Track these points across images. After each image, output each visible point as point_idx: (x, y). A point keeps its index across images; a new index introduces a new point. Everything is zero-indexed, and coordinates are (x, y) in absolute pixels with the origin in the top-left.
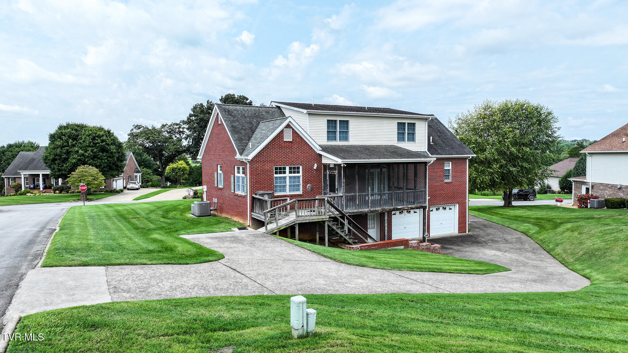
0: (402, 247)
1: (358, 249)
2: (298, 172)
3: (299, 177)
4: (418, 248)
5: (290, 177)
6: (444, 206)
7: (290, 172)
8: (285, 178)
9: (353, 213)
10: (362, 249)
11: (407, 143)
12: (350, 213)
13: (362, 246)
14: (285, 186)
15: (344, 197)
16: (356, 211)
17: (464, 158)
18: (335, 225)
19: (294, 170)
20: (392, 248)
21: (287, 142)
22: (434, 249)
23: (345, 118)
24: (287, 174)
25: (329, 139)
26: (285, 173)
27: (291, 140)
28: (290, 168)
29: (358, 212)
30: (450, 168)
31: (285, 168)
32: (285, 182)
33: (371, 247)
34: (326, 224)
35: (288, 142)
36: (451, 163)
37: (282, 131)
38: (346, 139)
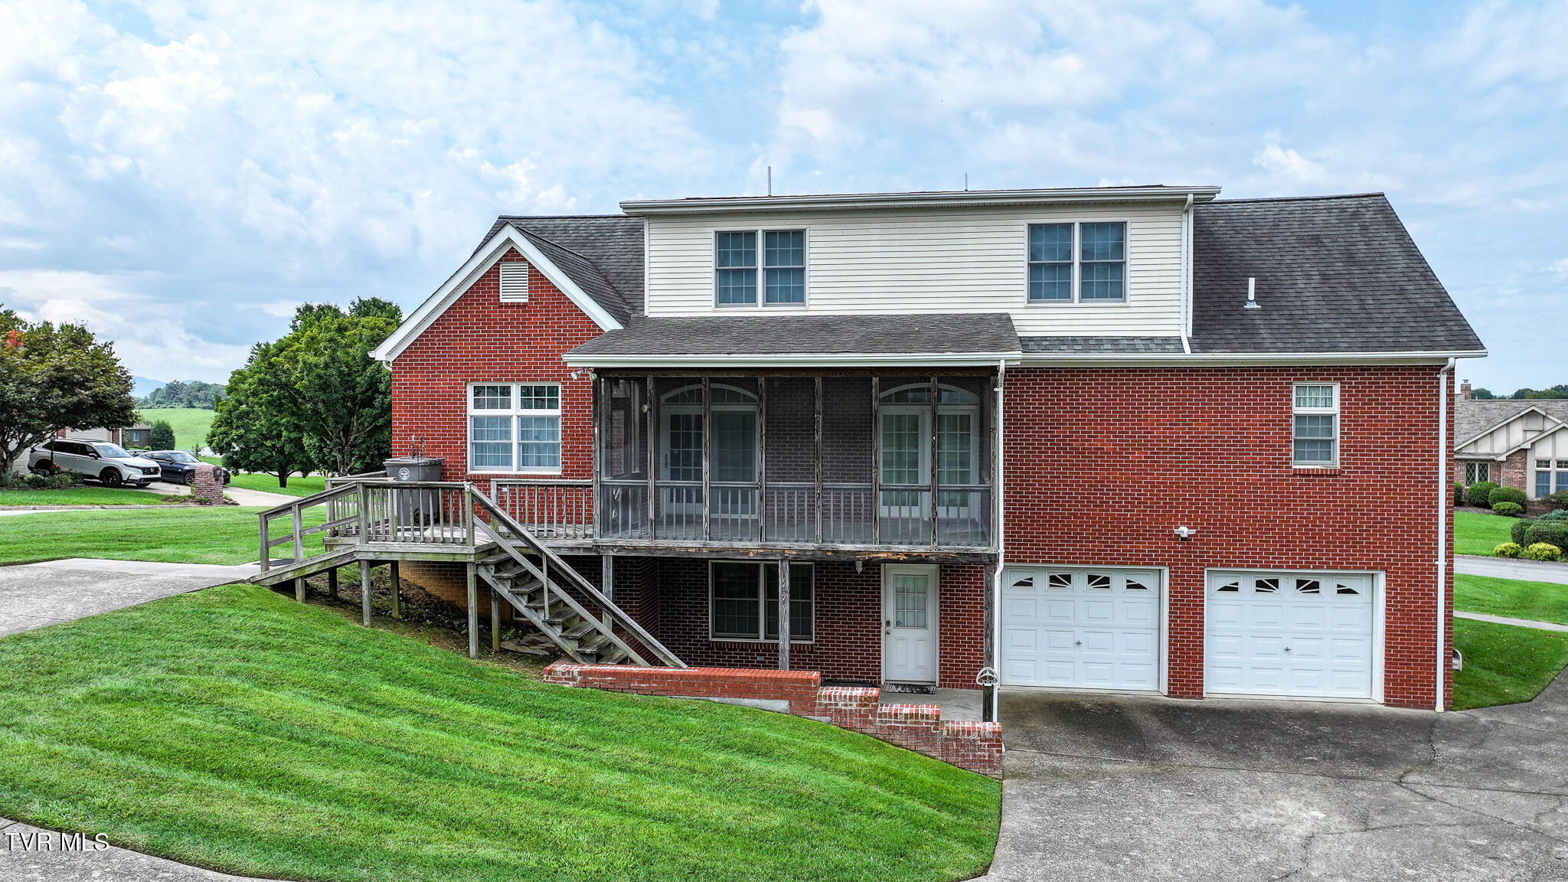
0: (782, 705)
1: (573, 679)
2: (552, 404)
3: (552, 420)
4: (866, 722)
5: (525, 421)
6: (1309, 574)
7: (526, 404)
8: (507, 420)
9: (635, 549)
10: (592, 682)
11: (1076, 303)
12: (622, 548)
13: (590, 673)
14: (508, 448)
15: (596, 488)
16: (645, 543)
17: (1423, 368)
18: (508, 584)
19: (534, 396)
20: (728, 700)
21: (507, 305)
22: (957, 740)
23: (790, 222)
24: (515, 410)
25: (724, 297)
26: (506, 405)
27: (527, 301)
28: (526, 391)
29: (656, 549)
30: (1335, 409)
31: (506, 391)
32: (507, 434)
33: (631, 682)
34: (470, 573)
35: (519, 305)
36: (1337, 388)
37: (495, 271)
38: (797, 295)
